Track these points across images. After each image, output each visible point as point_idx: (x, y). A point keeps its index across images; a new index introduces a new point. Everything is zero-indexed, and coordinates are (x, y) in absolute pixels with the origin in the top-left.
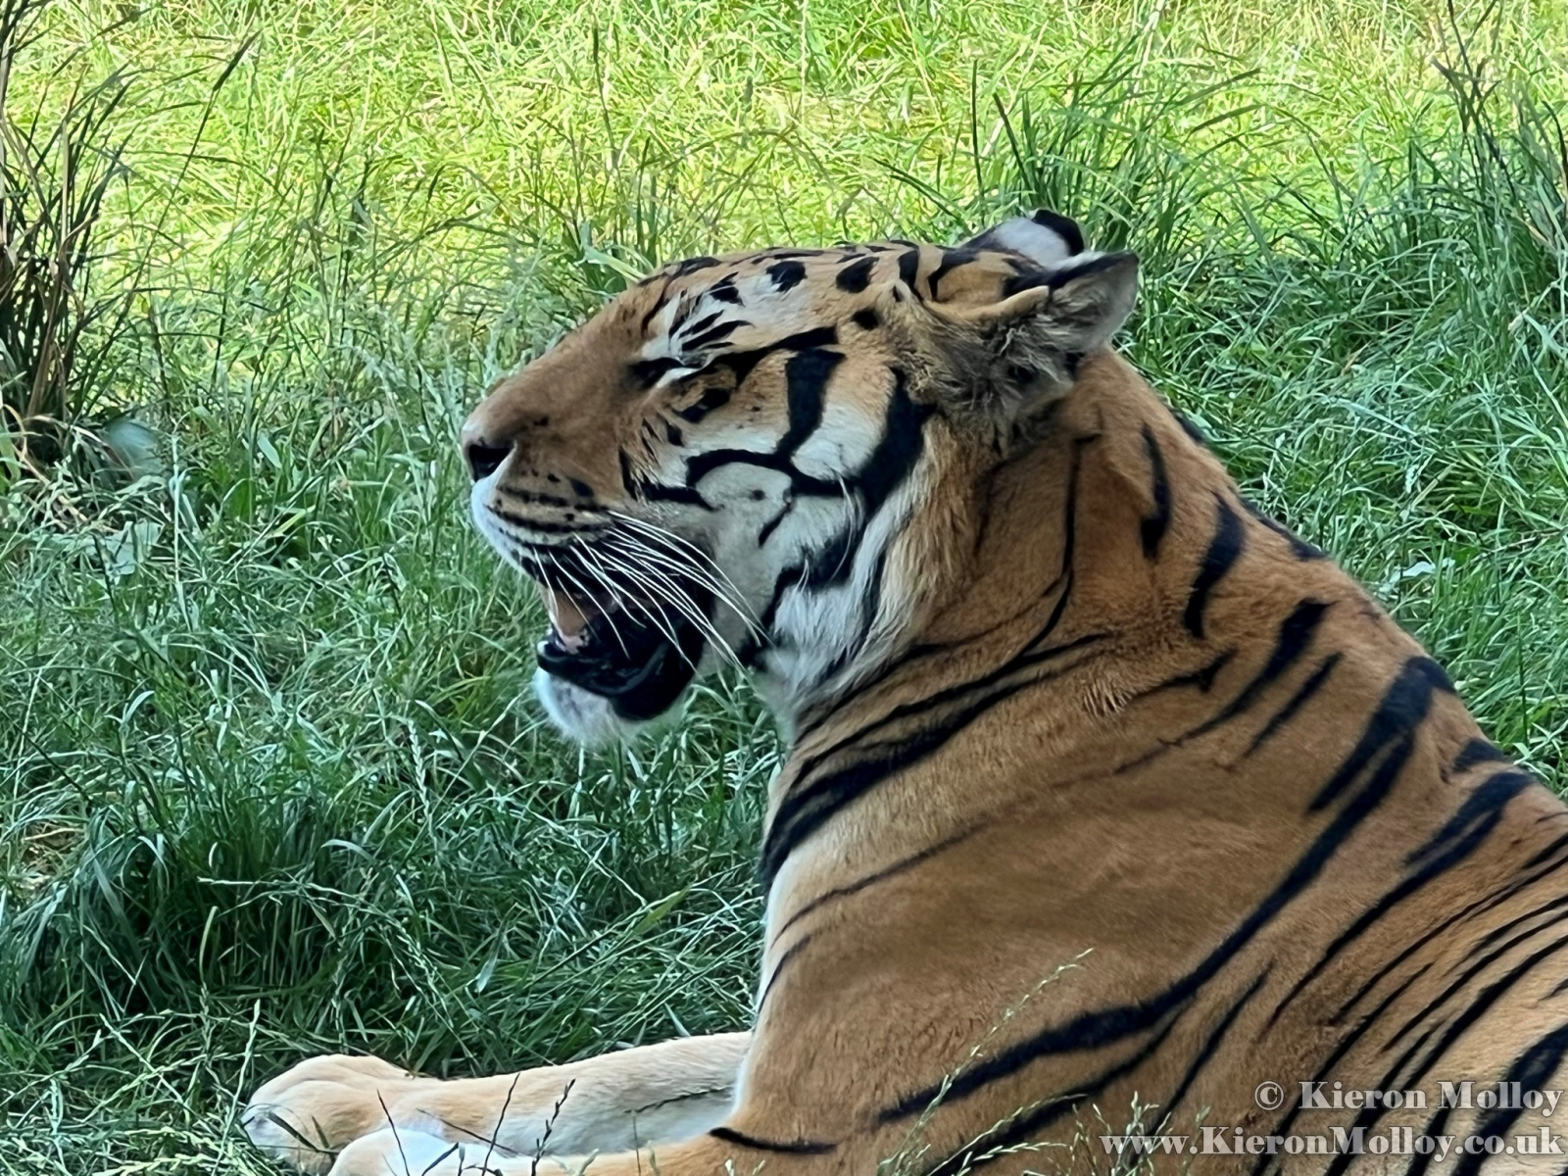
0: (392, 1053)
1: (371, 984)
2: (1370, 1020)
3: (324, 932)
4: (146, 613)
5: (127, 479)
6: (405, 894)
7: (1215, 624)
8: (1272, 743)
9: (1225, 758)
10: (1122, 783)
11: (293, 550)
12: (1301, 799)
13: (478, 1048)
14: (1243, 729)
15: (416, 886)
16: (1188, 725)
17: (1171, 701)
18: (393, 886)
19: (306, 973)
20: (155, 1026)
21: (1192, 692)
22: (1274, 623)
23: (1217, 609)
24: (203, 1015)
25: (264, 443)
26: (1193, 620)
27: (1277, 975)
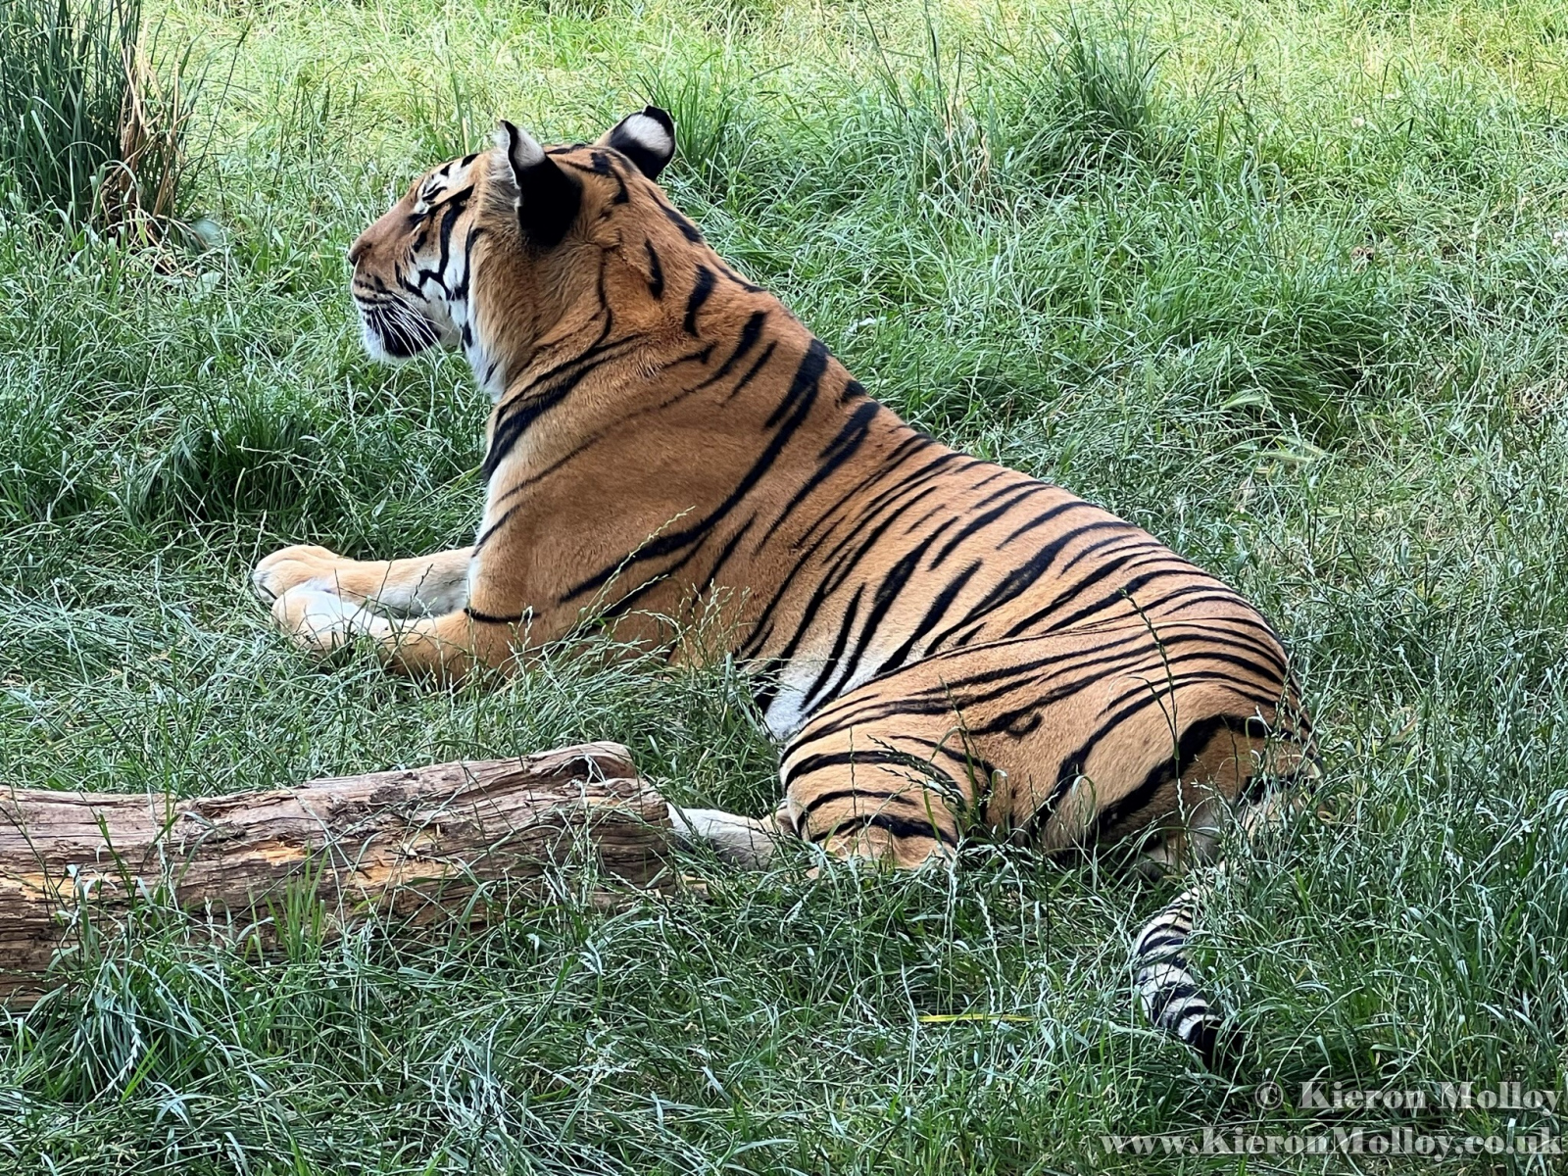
0: (331, 545)
1: (322, 511)
2: (816, 546)
3: (298, 484)
4: (211, 318)
5: (204, 249)
6: (342, 465)
7: (703, 329)
8: (743, 391)
9: (719, 399)
10: (665, 412)
11: (289, 289)
12: (761, 423)
13: (377, 546)
14: (727, 384)
15: (348, 461)
16: (698, 382)
17: (683, 368)
18: (335, 461)
19: (288, 506)
20: (210, 528)
21: (697, 363)
22: (738, 328)
23: (703, 322)
24: (235, 523)
25: (276, 234)
26: (690, 326)
27: (759, 520)
